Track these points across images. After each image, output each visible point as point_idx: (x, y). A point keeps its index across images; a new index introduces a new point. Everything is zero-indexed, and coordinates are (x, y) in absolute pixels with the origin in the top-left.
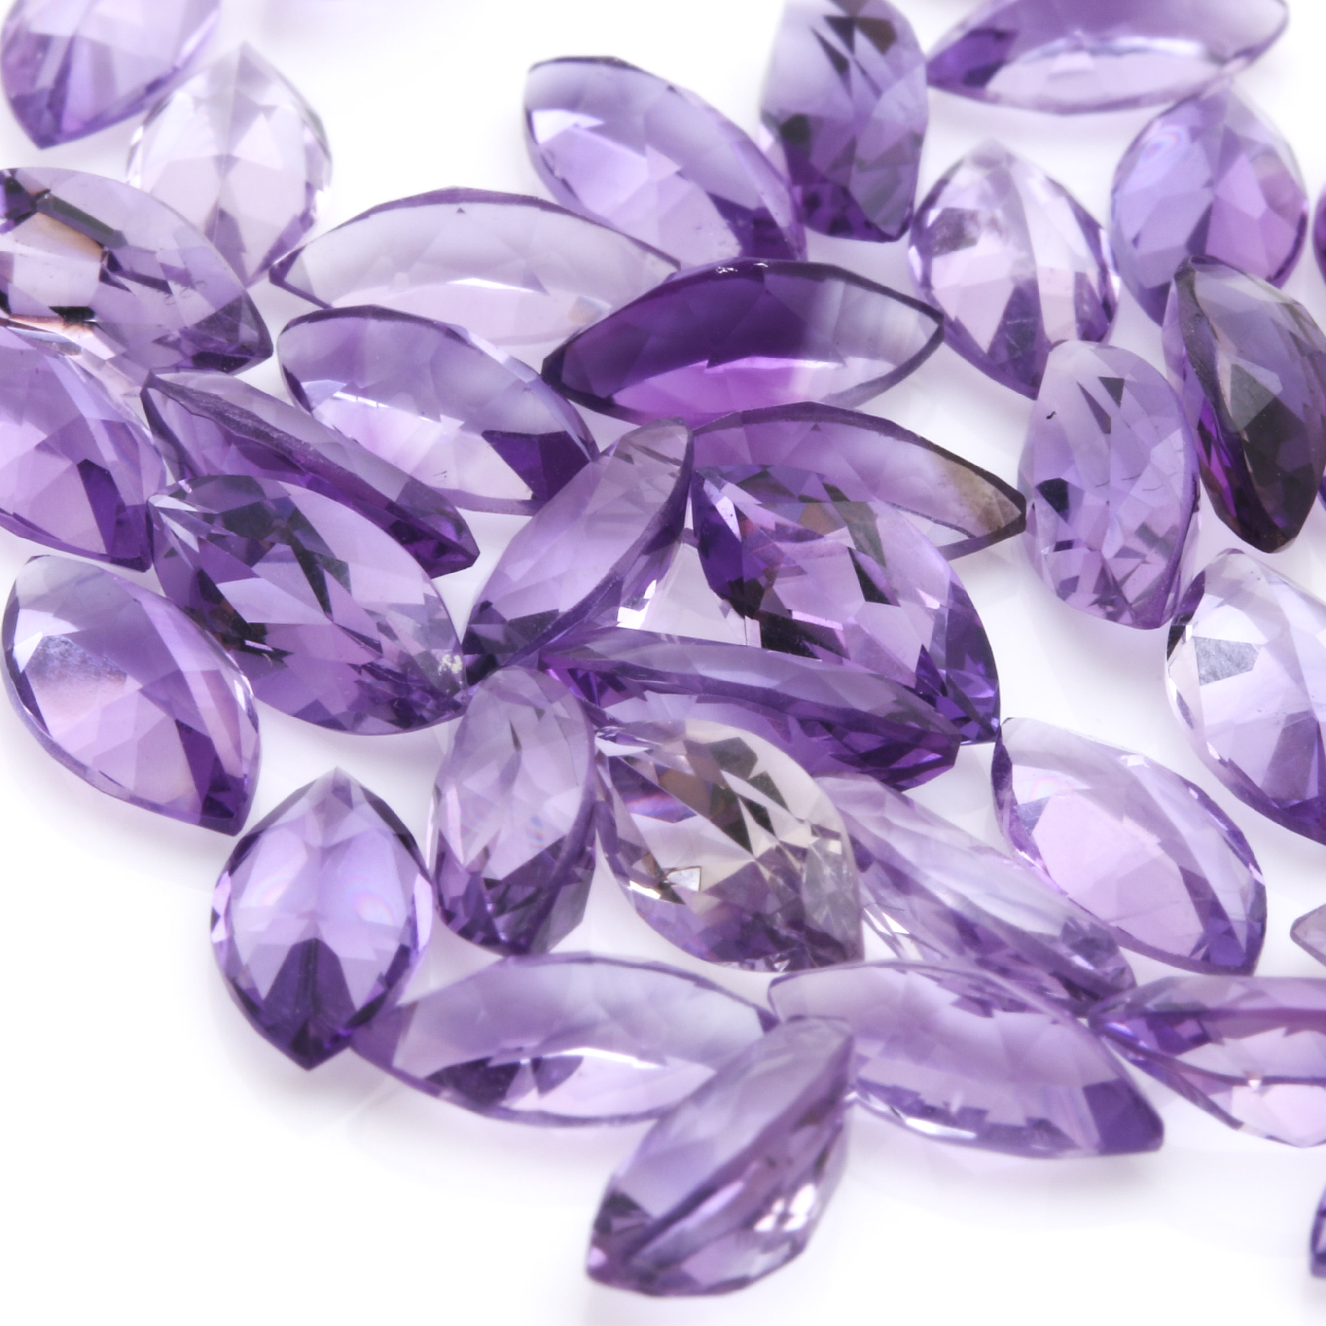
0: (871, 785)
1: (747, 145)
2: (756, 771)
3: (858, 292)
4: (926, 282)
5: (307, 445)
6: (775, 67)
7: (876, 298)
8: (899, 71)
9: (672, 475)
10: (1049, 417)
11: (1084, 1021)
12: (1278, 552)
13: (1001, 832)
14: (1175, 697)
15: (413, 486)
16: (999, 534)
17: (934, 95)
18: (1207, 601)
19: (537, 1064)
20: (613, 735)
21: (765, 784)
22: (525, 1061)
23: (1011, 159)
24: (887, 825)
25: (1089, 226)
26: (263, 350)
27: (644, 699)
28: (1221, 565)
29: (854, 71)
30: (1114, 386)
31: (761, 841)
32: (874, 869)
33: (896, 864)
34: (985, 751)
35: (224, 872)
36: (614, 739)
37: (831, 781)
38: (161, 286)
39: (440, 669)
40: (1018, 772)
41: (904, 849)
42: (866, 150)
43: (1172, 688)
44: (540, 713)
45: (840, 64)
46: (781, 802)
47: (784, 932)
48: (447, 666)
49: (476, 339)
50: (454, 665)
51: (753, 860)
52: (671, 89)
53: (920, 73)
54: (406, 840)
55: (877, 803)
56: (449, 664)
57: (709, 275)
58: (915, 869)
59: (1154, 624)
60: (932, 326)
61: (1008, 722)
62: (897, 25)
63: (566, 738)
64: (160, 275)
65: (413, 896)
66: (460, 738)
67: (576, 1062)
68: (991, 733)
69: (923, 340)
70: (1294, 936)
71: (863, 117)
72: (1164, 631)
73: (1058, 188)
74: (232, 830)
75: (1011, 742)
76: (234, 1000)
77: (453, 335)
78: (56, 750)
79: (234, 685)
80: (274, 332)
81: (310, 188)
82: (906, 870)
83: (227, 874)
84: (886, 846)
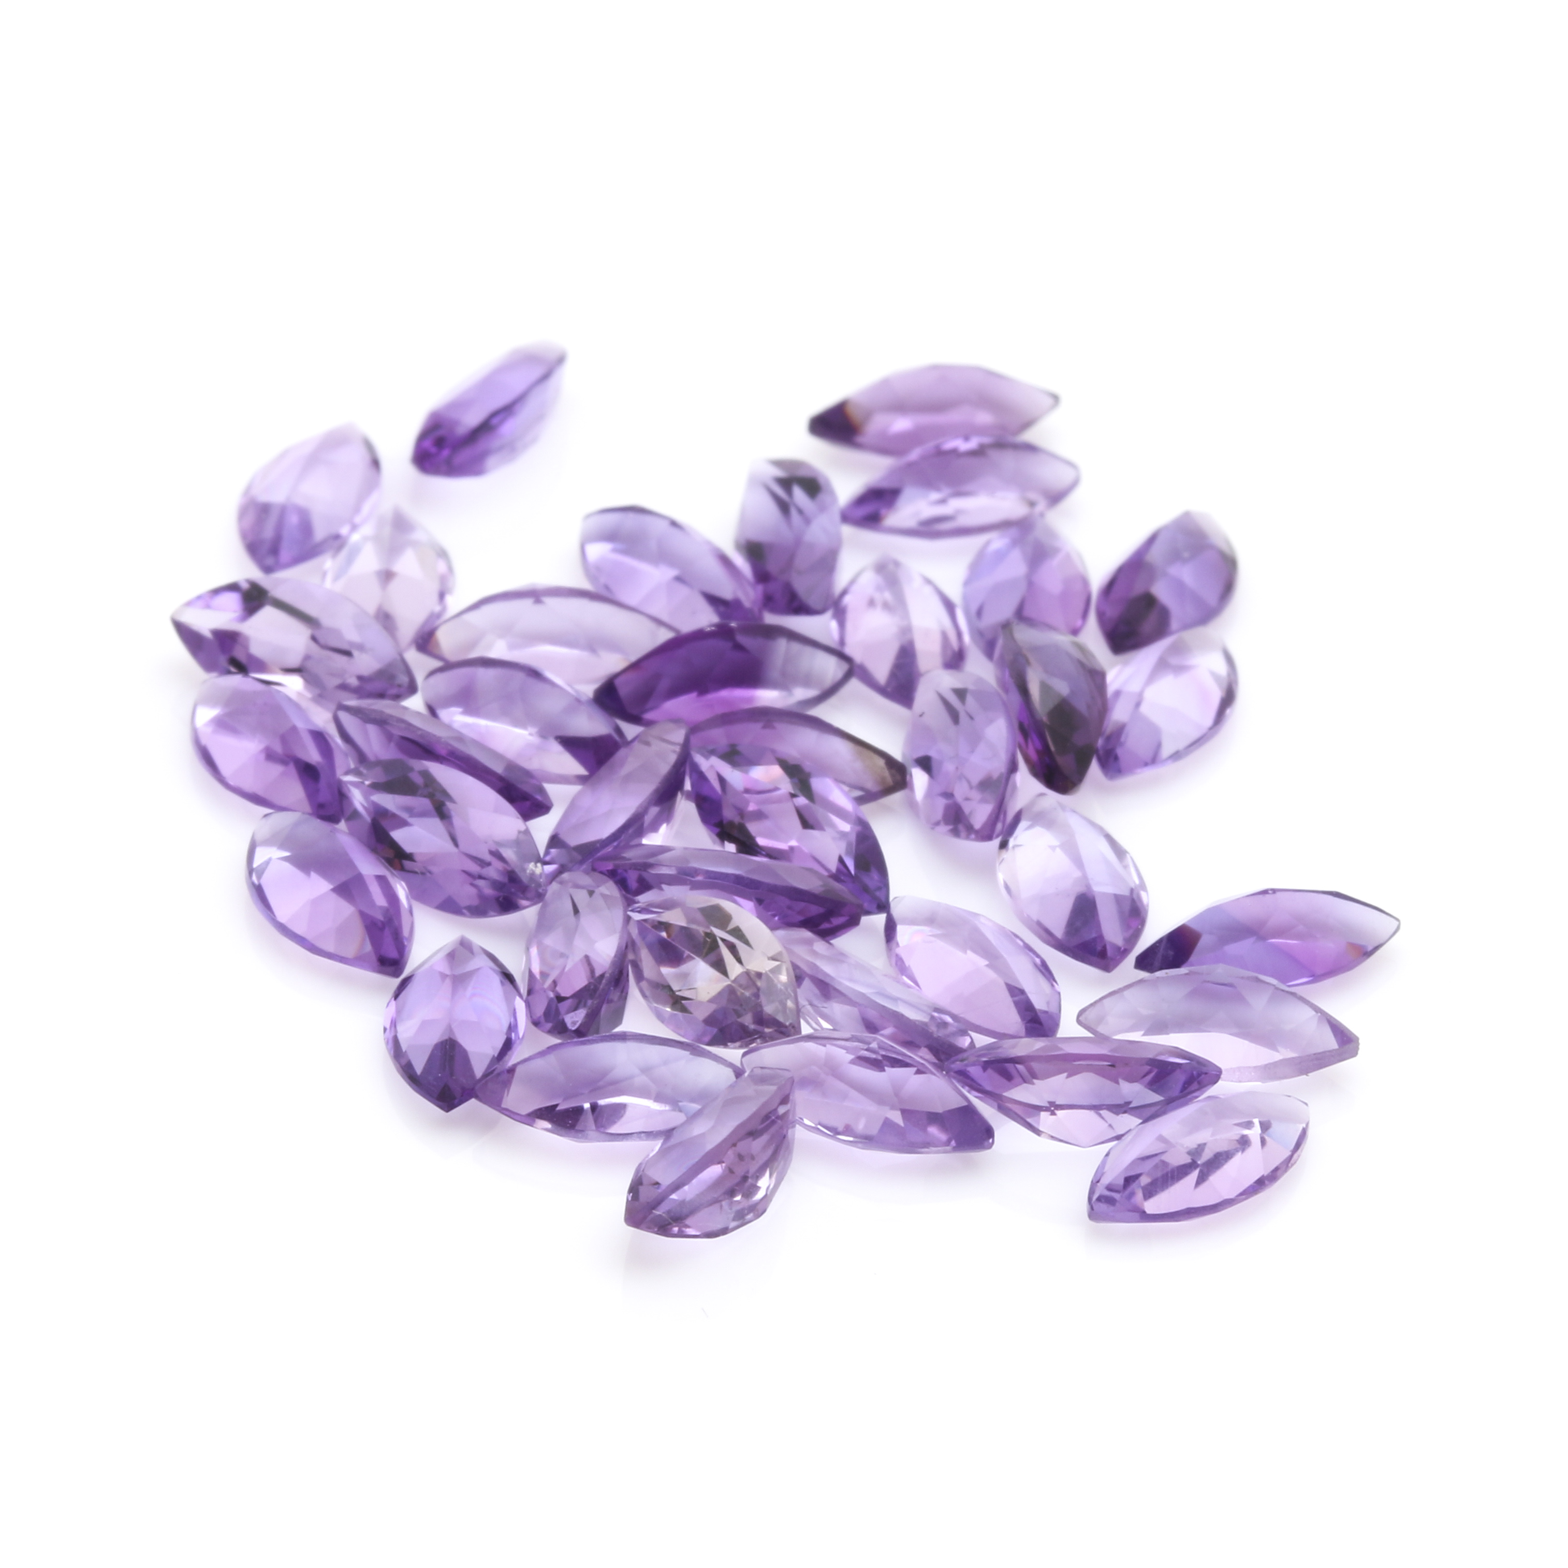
0: (806, 934)
1: (725, 560)
2: (731, 927)
3: (796, 647)
4: (842, 642)
5: (440, 738)
6: (743, 519)
7: (808, 650)
8: (823, 509)
9: (674, 752)
10: (921, 716)
11: (944, 1072)
12: (1069, 794)
13: (891, 965)
14: (1002, 882)
15: (512, 766)
16: (888, 791)
17: (847, 531)
18: (1023, 825)
19: (594, 1107)
20: (639, 909)
21: (737, 933)
22: (587, 1106)
23: (897, 564)
24: (815, 954)
25: (949, 606)
26: (412, 689)
27: (661, 889)
28: (1032, 804)
29: (794, 512)
30: (961, 694)
31: (735, 970)
32: (807, 983)
33: (821, 977)
34: (880, 919)
35: (392, 998)
36: (639, 912)
37: (781, 933)
38: (348, 653)
39: (528, 871)
40: (900, 929)
41: (828, 969)
42: (801, 562)
43: (1001, 877)
44: (591, 893)
45: (784, 507)
46: (747, 942)
47: (752, 1027)
48: (532, 870)
49: (549, 675)
50: (537, 869)
51: (729, 983)
52: (674, 524)
53: (837, 517)
54: (508, 977)
55: (809, 943)
56: (534, 869)
57: (699, 635)
58: (832, 978)
59: (989, 838)
60: (845, 667)
61: (895, 900)
62: (821, 481)
63: (609, 909)
64: (345, 647)
65: (515, 1010)
66: (542, 915)
67: (622, 1107)
68: (883, 906)
69: (840, 674)
70: (1079, 1022)
71: (798, 542)
72: (996, 842)
73: (928, 581)
74: (396, 974)
75: (897, 910)
76: (398, 1071)
77: (534, 674)
78: (284, 930)
79: (396, 887)
80: (420, 679)
81: (442, 596)
82: (827, 980)
83: (393, 999)
84: (815, 966)
